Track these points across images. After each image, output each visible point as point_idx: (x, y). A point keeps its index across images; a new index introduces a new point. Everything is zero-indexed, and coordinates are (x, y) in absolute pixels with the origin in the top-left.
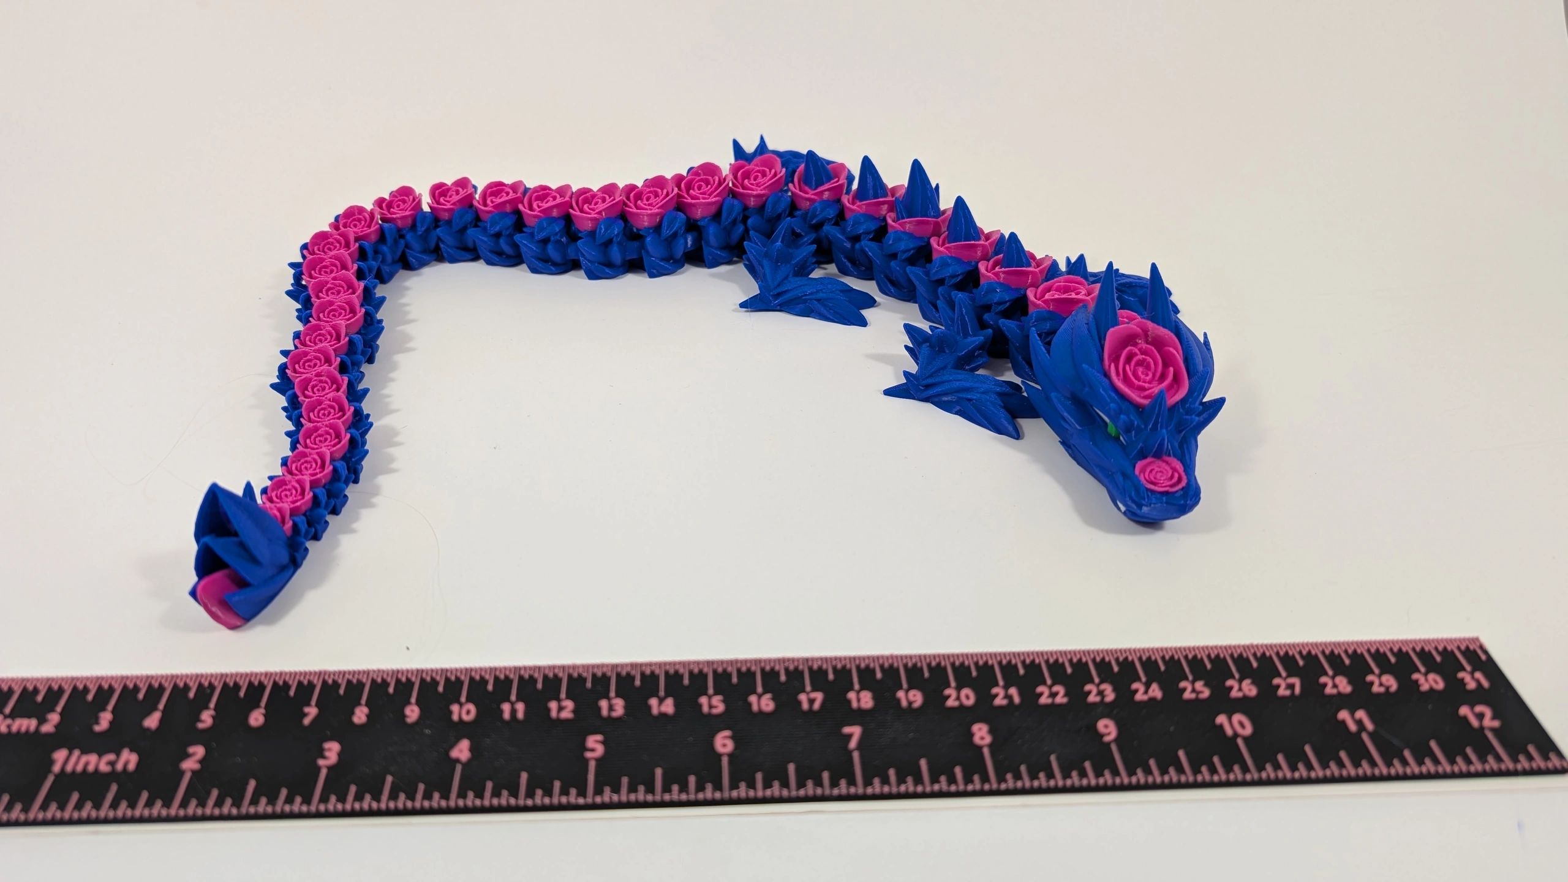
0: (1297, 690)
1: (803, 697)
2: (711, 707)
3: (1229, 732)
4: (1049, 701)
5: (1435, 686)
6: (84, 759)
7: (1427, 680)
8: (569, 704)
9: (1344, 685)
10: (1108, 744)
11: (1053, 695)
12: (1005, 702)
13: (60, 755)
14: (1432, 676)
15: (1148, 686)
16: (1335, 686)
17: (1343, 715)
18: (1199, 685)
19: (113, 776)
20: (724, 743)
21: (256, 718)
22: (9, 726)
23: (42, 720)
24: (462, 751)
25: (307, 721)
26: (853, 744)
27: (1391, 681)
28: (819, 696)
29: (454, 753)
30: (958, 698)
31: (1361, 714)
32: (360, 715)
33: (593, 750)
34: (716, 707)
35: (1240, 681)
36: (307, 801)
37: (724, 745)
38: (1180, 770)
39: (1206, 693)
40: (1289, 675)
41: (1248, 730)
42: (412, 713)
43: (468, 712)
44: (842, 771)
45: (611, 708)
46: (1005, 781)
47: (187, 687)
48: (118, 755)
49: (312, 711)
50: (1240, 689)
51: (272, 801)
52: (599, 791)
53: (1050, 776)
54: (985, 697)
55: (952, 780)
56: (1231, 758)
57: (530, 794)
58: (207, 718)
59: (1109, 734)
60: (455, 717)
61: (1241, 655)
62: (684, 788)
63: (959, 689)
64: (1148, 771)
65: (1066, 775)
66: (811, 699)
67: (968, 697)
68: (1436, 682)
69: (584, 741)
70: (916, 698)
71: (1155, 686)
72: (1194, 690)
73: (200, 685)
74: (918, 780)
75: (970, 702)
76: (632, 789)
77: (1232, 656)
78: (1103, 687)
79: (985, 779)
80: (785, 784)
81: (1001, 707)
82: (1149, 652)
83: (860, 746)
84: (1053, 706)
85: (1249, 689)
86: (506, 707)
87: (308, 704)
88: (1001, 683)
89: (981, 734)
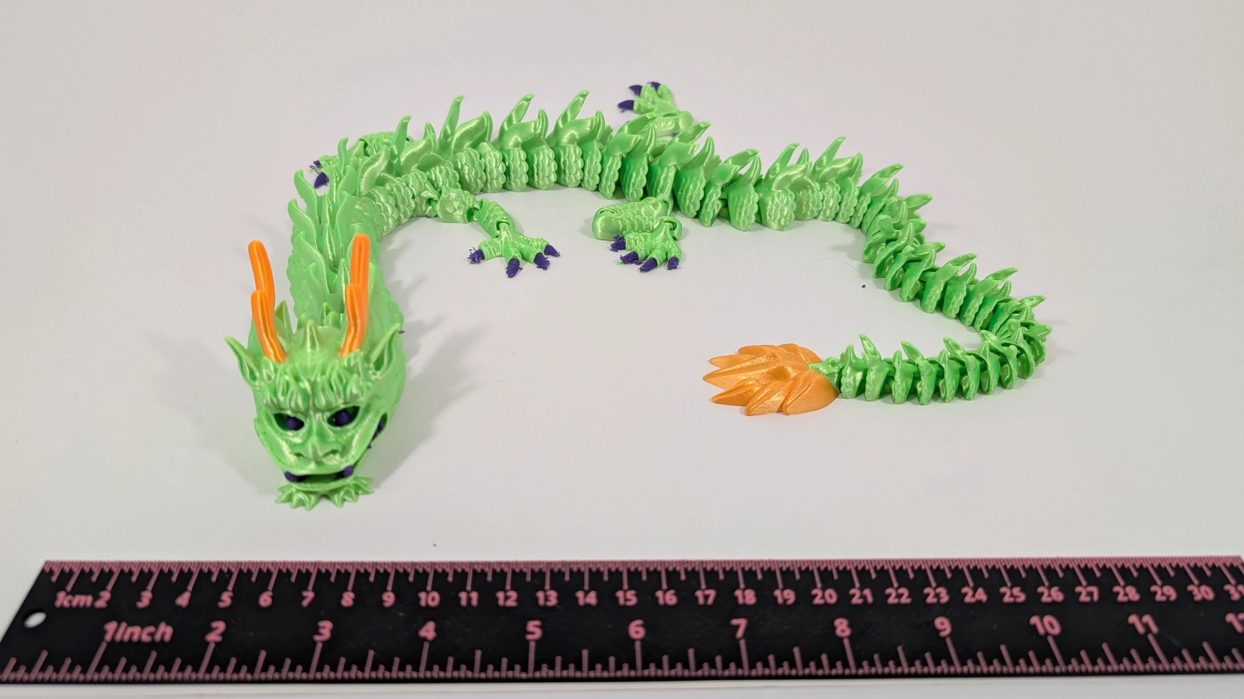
0: (1096, 597)
1: (699, 594)
2: (626, 600)
3: (1041, 631)
4: (896, 601)
5: (1206, 597)
6: (130, 630)
7: (1199, 591)
8: (513, 595)
9: (1133, 594)
10: (944, 638)
11: (899, 596)
12: (860, 601)
13: (111, 627)
14: (1204, 588)
15: (975, 590)
16: (1126, 594)
17: (1133, 619)
18: (1016, 591)
19: (153, 645)
20: (636, 630)
21: (265, 600)
22: (70, 602)
23: (96, 597)
24: (429, 631)
25: (305, 603)
26: (740, 633)
27: (1171, 592)
28: (712, 593)
29: (423, 633)
30: (823, 597)
31: (1147, 619)
32: (348, 599)
33: (532, 633)
34: (630, 600)
35: (1050, 588)
36: (306, 669)
37: (637, 632)
38: (1003, 662)
39: (1022, 598)
40: (1089, 585)
41: (1057, 630)
42: (389, 598)
43: (433, 599)
44: (732, 657)
45: (546, 599)
46: (862, 667)
47: (210, 573)
48: (157, 627)
49: (309, 595)
50: (1050, 595)
51: (279, 669)
52: (538, 668)
53: (898, 664)
54: (844, 597)
55: (819, 666)
56: (1044, 654)
57: (483, 669)
58: (226, 599)
59: (944, 630)
60: (423, 603)
61: (1049, 567)
62: (605, 667)
63: (824, 589)
64: (977, 662)
65: (911, 664)
66: (706, 595)
67: (831, 596)
68: (1207, 593)
69: (525, 625)
70: (790, 596)
71: (980, 591)
72: (1012, 595)
73: (221, 571)
74: (793, 665)
75: (833, 600)
76: (565, 667)
77: (1042, 567)
78: (939, 590)
79: (846, 665)
80: (686, 666)
81: (857, 605)
82: (975, 562)
83: (746, 635)
84: (899, 605)
85: (1057, 595)
86: (463, 596)
87: (306, 589)
88: (857, 585)
89: (842, 627)
